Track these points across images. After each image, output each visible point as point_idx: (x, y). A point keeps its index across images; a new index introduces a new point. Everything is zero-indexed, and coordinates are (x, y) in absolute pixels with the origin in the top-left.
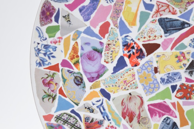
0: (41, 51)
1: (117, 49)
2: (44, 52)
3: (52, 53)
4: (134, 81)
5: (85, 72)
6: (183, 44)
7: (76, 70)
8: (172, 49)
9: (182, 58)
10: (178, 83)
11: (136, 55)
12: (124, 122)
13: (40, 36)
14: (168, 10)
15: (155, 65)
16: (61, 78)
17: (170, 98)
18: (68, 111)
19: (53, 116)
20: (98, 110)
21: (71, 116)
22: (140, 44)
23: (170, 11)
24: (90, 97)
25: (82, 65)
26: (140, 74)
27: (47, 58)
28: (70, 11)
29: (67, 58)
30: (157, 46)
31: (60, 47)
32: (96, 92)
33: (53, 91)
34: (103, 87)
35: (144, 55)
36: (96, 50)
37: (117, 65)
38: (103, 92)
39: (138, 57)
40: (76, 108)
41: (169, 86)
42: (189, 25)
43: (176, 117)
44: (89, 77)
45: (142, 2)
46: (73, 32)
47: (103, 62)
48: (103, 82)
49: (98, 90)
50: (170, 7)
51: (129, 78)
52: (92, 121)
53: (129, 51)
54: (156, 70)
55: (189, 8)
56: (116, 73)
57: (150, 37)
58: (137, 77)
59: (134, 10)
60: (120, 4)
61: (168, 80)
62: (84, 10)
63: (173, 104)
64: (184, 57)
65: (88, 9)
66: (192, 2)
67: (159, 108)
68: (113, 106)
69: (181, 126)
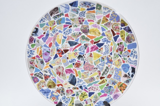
0: (29, 52)
1: (55, 51)
3: (33, 53)
4: (61, 62)
5: (44, 59)
6: (76, 49)
7: (41, 59)
8: (73, 51)
9: (76, 54)
10: (75, 62)
11: (61, 53)
12: (57, 76)
13: (29, 47)
14: (71, 39)
15: (67, 56)
16: (36, 61)
17: (72, 67)
18: (39, 72)
19: (33, 74)
20: (49, 72)
21: (40, 74)
22: (62, 50)
23: (72, 39)
24: (46, 68)
25: (43, 57)
27: (31, 55)
28: (39, 39)
29: (38, 55)
30: (68, 50)
31: (36, 51)
32: (48, 66)
33: (33, 66)
34: (50, 64)
35: (64, 53)
36: (48, 52)
37: (55, 57)
38: (50, 66)
39: (62, 54)
40: (41, 71)
41: (72, 63)
42: (78, 43)
43: (74, 73)
44: (46, 61)
45: (63, 36)
46: (40, 46)
47: (50, 56)
48: (50, 62)
49: (48, 65)
50: (72, 37)
51: (59, 61)
52: (47, 75)
53: (59, 52)
54: (68, 58)
55: (78, 38)
56: (55, 59)
57: (65, 47)
58: (61, 60)
59: (60, 38)
60: (55, 36)
61: (71, 61)
63: (74, 69)
64: (77, 54)
65: (45, 38)
66: (79, 36)
67: (69, 71)
68: (54, 71)
69: (76, 76)
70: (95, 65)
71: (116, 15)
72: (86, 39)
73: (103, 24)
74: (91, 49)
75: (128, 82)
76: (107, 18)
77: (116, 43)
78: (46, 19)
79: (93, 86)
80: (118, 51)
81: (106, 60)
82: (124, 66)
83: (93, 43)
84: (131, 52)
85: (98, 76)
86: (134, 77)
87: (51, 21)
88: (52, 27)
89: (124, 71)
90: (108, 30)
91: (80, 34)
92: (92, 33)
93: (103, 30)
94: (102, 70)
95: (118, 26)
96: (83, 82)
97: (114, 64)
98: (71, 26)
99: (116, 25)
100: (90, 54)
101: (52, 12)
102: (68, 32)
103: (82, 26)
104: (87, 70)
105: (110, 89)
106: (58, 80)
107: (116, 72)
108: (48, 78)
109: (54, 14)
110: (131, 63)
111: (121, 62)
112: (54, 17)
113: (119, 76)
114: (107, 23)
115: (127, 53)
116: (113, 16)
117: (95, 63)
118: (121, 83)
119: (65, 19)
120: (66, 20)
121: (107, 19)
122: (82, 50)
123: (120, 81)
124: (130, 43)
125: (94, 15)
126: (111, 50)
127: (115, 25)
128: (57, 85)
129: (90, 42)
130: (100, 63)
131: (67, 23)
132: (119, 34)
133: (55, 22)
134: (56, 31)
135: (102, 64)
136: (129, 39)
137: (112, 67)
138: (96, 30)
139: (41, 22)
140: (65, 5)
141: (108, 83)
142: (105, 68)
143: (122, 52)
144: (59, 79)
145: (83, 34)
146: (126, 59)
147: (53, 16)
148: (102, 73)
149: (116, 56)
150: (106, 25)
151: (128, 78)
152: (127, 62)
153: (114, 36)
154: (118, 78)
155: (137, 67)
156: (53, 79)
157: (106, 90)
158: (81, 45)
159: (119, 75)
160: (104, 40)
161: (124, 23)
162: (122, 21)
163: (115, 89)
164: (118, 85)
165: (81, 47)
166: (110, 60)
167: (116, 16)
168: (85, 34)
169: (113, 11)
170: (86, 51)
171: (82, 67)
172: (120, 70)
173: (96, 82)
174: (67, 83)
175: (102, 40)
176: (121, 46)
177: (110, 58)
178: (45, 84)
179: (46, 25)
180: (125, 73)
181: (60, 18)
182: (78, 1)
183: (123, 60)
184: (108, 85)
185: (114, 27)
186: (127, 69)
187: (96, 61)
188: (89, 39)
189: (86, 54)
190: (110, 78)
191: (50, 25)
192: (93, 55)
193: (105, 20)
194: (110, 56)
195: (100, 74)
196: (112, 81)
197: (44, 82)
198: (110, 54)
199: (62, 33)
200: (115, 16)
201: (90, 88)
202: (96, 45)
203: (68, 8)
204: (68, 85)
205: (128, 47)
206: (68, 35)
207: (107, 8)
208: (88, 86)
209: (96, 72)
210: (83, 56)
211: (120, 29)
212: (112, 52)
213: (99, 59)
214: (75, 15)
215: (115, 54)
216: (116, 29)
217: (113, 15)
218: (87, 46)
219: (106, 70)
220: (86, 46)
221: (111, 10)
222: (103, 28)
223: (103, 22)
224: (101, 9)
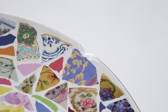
71: (83, 63)
73: (42, 94)
76: (56, 72)
93: (42, 111)
95: (92, 98)
99: (85, 94)
114: (54, 87)
116: (73, 66)
121: (55, 77)
125: (9, 63)
127: (83, 96)
150: (51, 95)
161: (112, 90)
162: (103, 80)
167: (84, 66)
169: (75, 50)
185: (79, 103)
193: (48, 77)
200: (81, 66)
207: (53, 39)
211: (98, 107)
216: (83, 109)
217: (74, 63)
221: (68, 46)
222: (41, 105)
223: (42, 84)
224: (33, 43)
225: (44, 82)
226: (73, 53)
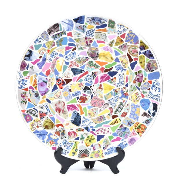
0: (21, 82)
1: (53, 81)
2: (22, 83)
3: (25, 83)
4: (61, 95)
5: (40, 91)
6: (81, 79)
7: (35, 90)
8: (77, 81)
9: (81, 85)
10: (80, 96)
11: (62, 84)
12: (57, 113)
13: (20, 76)
14: (75, 65)
15: (70, 88)
16: (29, 94)
17: (76, 102)
18: (32, 109)
19: (25, 110)
20: (45, 108)
21: (33, 111)
22: (63, 79)
23: (76, 65)
24: (42, 102)
25: (38, 88)
26: (63, 92)
27: (23, 85)
28: (33, 65)
29: (32, 85)
30: (70, 80)
31: (29, 80)
33: (25, 100)
34: (47, 98)
35: (65, 84)
36: (44, 82)
37: (53, 88)
38: (48, 100)
39: (63, 85)
40: (35, 107)
41: (76, 97)
42: (84, 71)
43: (79, 111)
44: (41, 93)
45: (64, 61)
46: (35, 74)
47: (47, 87)
48: (47, 96)
49: (45, 99)
50: (76, 64)
51: (59, 94)
52: (43, 113)
53: (59, 82)
55: (84, 64)
56: (53, 92)
57: (67, 76)
58: (62, 93)
59: (61, 65)
60: (55, 62)
61: (75, 95)
62: (39, 64)
63: (78, 105)
64: (82, 85)
65: (41, 64)
66: (85, 62)
67: (72, 107)
68: (52, 107)
69: (81, 114)
70: (106, 99)
71: (133, 35)
72: (95, 65)
73: (117, 47)
74: (101, 78)
75: (148, 123)
76: (122, 39)
77: (134, 71)
78: (42, 38)
79: (102, 127)
80: (136, 81)
81: (120, 93)
82: (143, 101)
83: (104, 70)
84: (153, 83)
85: (109, 115)
86: (155, 116)
87: (49, 41)
88: (50, 49)
89: (143, 108)
90: (123, 55)
91: (87, 59)
92: (102, 57)
93: (117, 54)
94: (114, 106)
95: (137, 49)
96: (90, 122)
97: (131, 99)
98: (75, 49)
99: (134, 48)
100: (99, 85)
101: (51, 30)
102: (72, 56)
103: (90, 49)
104: (95, 106)
105: (125, 131)
106: (57, 119)
107: (133, 109)
108: (44, 117)
109: (53, 32)
110: (153, 98)
111: (139, 96)
112: (54, 36)
113: (137, 115)
114: (122, 45)
115: (148, 85)
116: (129, 37)
117: (105, 97)
118: (139, 123)
119: (68, 39)
120: (68, 41)
121: (122, 41)
122: (88, 80)
123: (137, 121)
124: (151, 72)
125: (105, 35)
126: (127, 81)
127: (133, 48)
128: (56, 125)
129: (100, 70)
130: (113, 97)
131: (69, 44)
132: (137, 59)
133: (54, 43)
134: (55, 54)
135: (115, 99)
136: (150, 67)
137: (127, 103)
138: (107, 54)
139: (36, 43)
140: (68, 20)
141: (122, 123)
142: (118, 104)
143: (141, 83)
144: (59, 117)
145: (91, 59)
146: (146, 93)
147: (52, 35)
148: (114, 110)
149: (132, 88)
150: (120, 48)
151: (148, 118)
152: (146, 96)
153: (130, 62)
154: (135, 117)
155: (160, 103)
156: (51, 118)
157: (119, 133)
158: (88, 73)
159: (136, 113)
160: (117, 67)
161: (144, 46)
162: (141, 42)
163: (131, 132)
164: (136, 126)
165: (88, 76)
166: (125, 94)
167: (134, 37)
168: (93, 59)
169: (130, 30)
170: (94, 81)
171: (89, 102)
172: (138, 107)
173: (106, 122)
174: (69, 123)
175: (116, 67)
176: (139, 76)
177: (125, 91)
178: (40, 124)
179: (43, 46)
180: (145, 111)
181: (61, 37)
182: (84, 16)
183: (142, 94)
184: (122, 126)
185: (131, 51)
186: (147, 105)
187: (107, 95)
188: (98, 66)
189: (94, 85)
190: (124, 116)
191: (48, 47)
192: (103, 87)
193: (119, 41)
194: (125, 88)
195: (112, 111)
196: (128, 121)
197: (39, 121)
198: (125, 86)
199: (63, 57)
200: (133, 37)
201: (99, 129)
202: (108, 73)
203: (72, 25)
204: (71, 125)
205: (148, 77)
206: (71, 60)
207: (122, 26)
208: (97, 127)
209: (107, 109)
210: (90, 88)
211: (139, 53)
212: (127, 84)
213: (110, 92)
214: (80, 34)
215: (131, 86)
216: (133, 53)
217: (130, 35)
218: (96, 75)
219: (119, 107)
220: (94, 74)
221: (128, 28)
222: (117, 51)
223: (117, 43)
224: (114, 27)
225: (118, 42)
226: (130, 31)
